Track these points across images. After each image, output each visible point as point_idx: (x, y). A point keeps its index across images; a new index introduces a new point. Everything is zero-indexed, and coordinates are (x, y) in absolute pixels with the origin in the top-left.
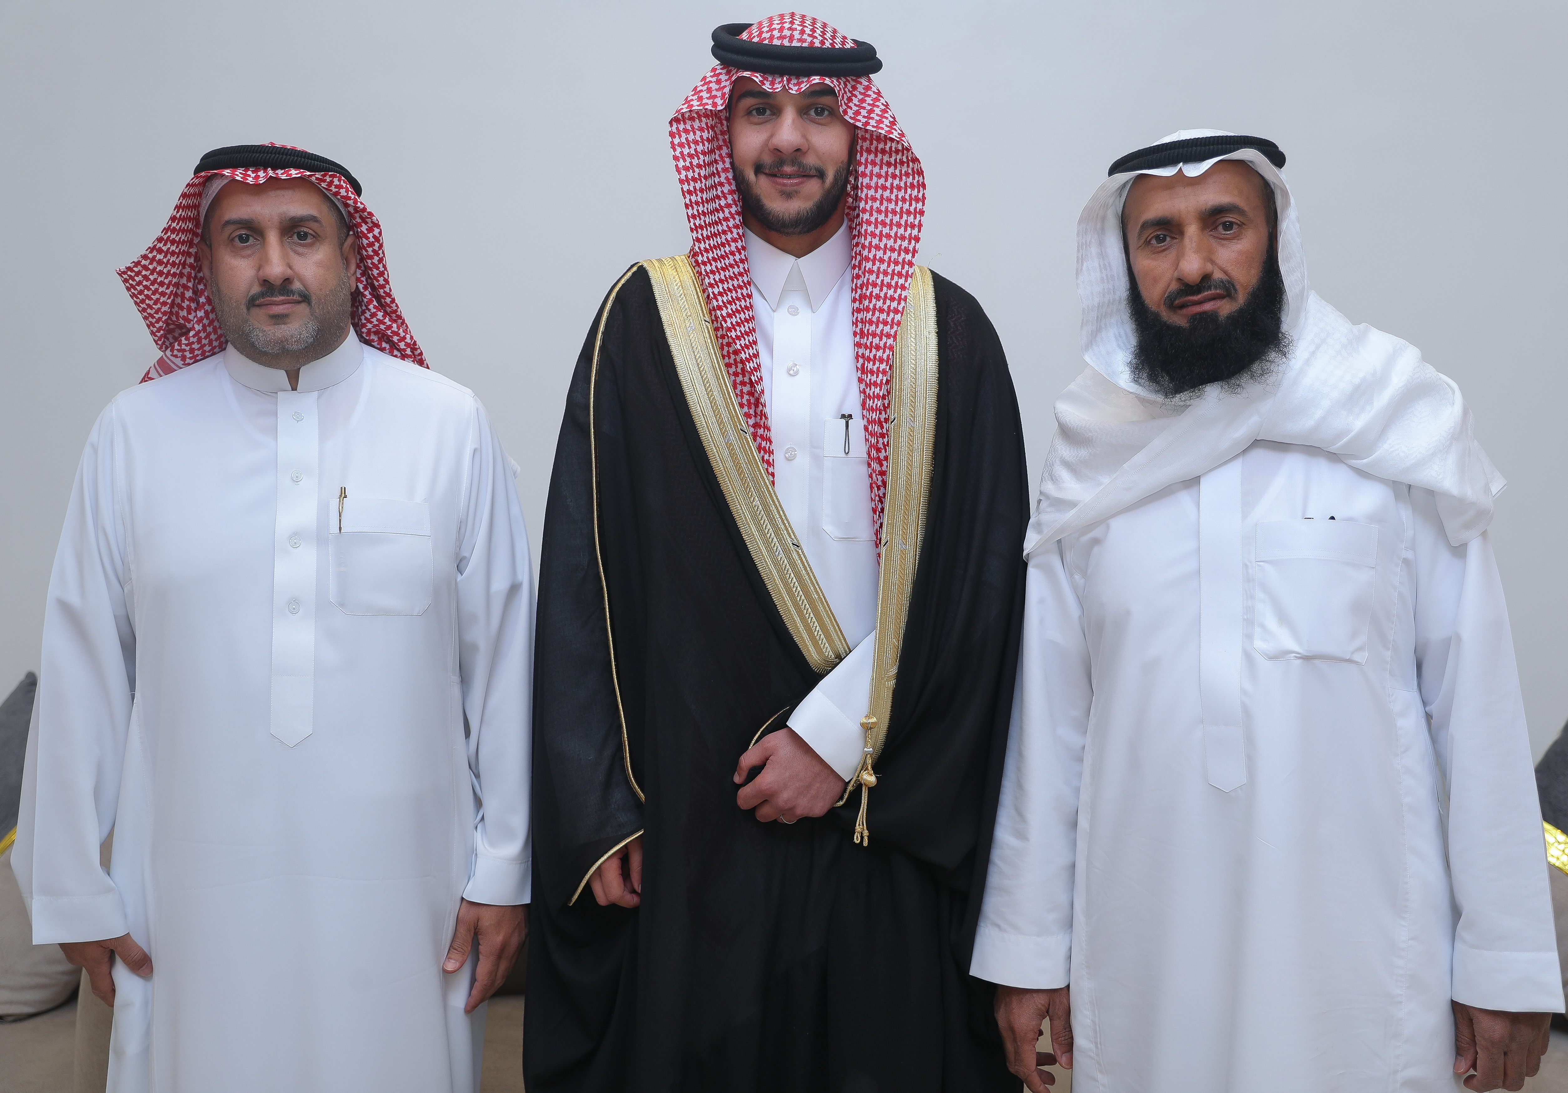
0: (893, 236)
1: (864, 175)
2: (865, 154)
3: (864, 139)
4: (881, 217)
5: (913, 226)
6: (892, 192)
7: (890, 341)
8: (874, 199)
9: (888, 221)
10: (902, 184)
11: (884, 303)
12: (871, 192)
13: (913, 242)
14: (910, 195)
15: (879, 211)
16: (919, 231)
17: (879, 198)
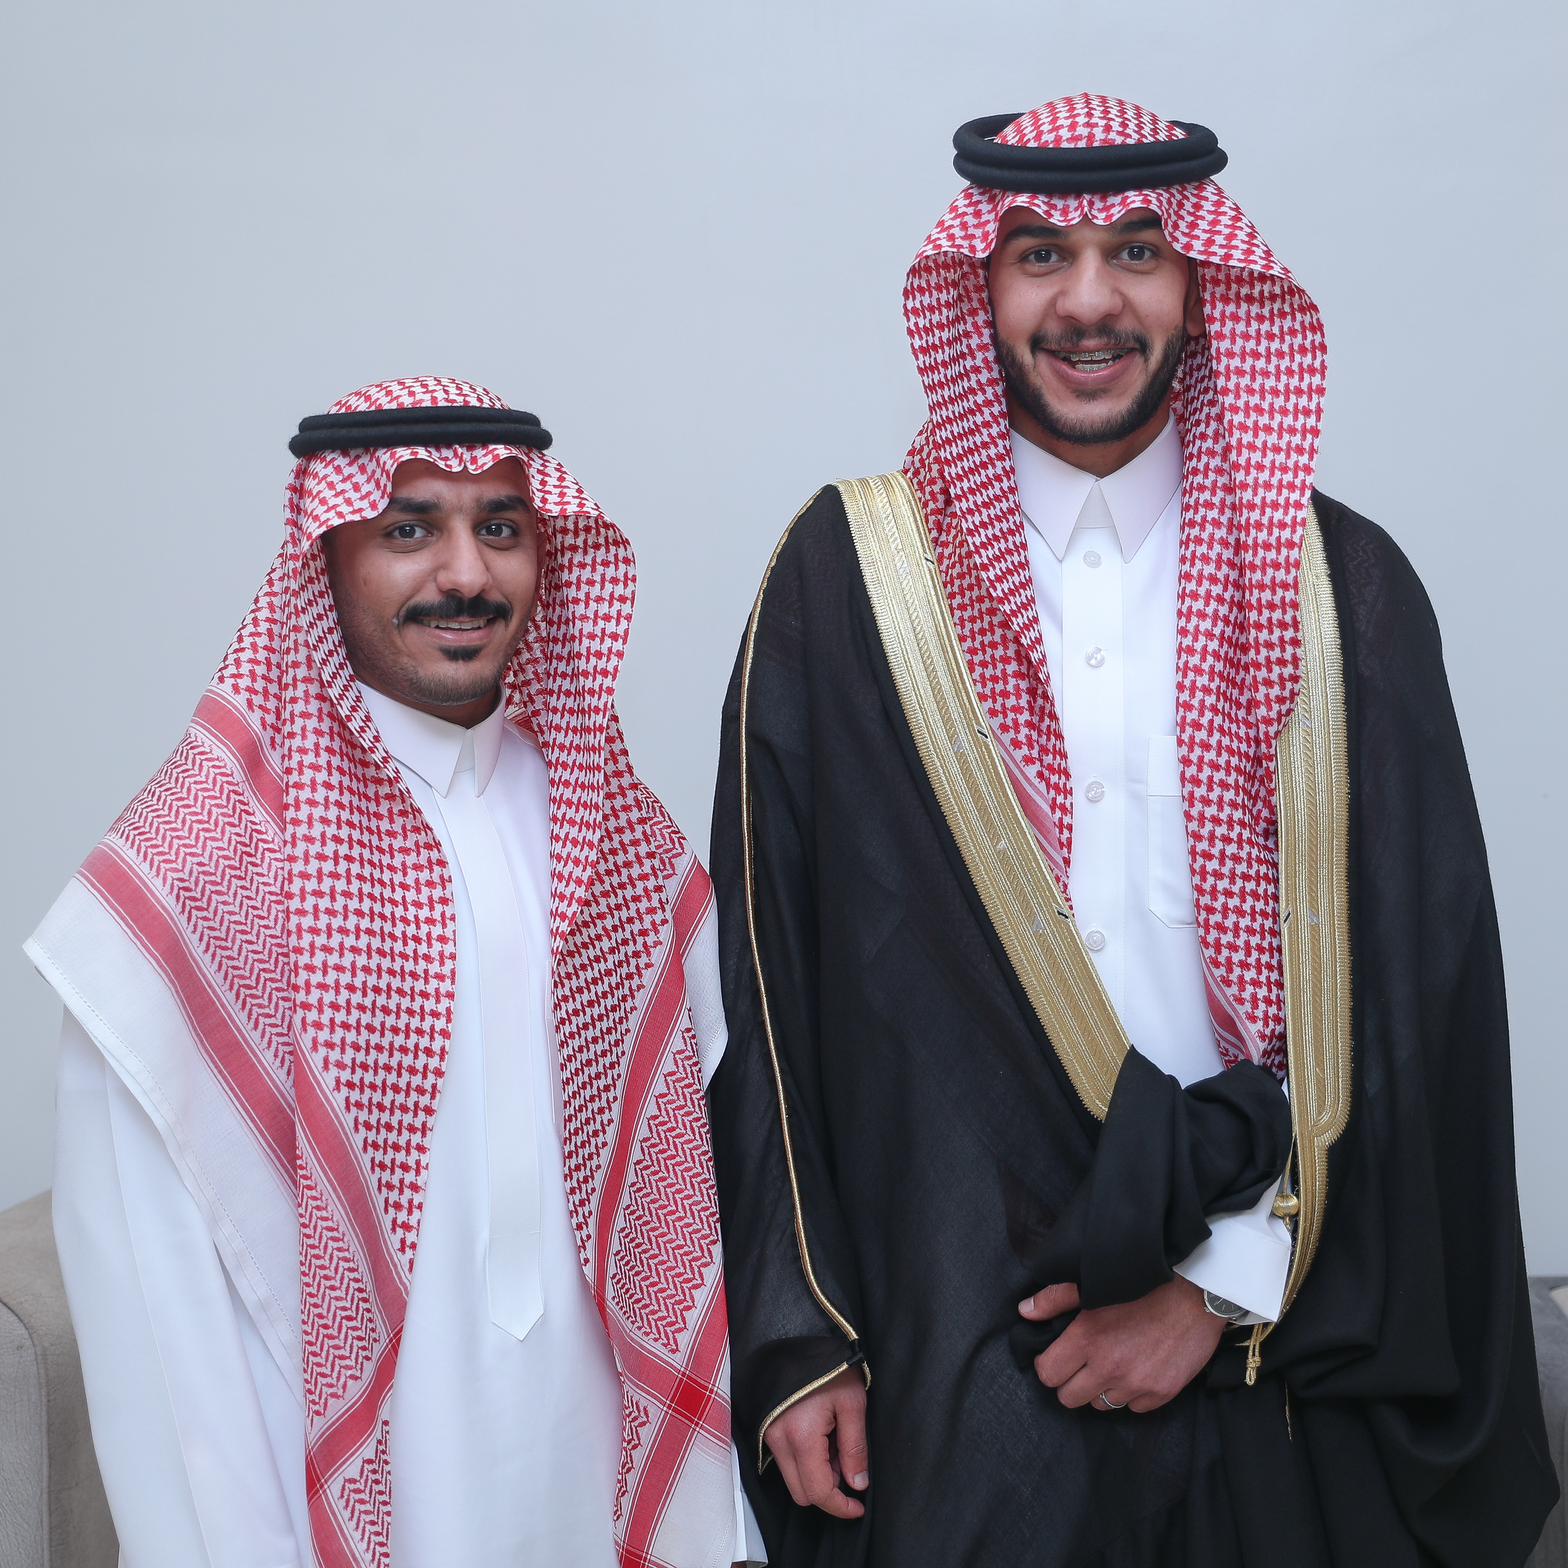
0: (1276, 428)
1: (1220, 336)
2: (1219, 306)
3: (1216, 282)
4: (1255, 400)
5: (1307, 412)
6: (1268, 361)
7: (1290, 595)
8: (1240, 372)
9: (1266, 406)
10: (1286, 348)
11: (1270, 534)
12: (1236, 362)
13: (1309, 437)
14: (1301, 365)
15: (1250, 391)
16: (1318, 419)
17: (1248, 370)
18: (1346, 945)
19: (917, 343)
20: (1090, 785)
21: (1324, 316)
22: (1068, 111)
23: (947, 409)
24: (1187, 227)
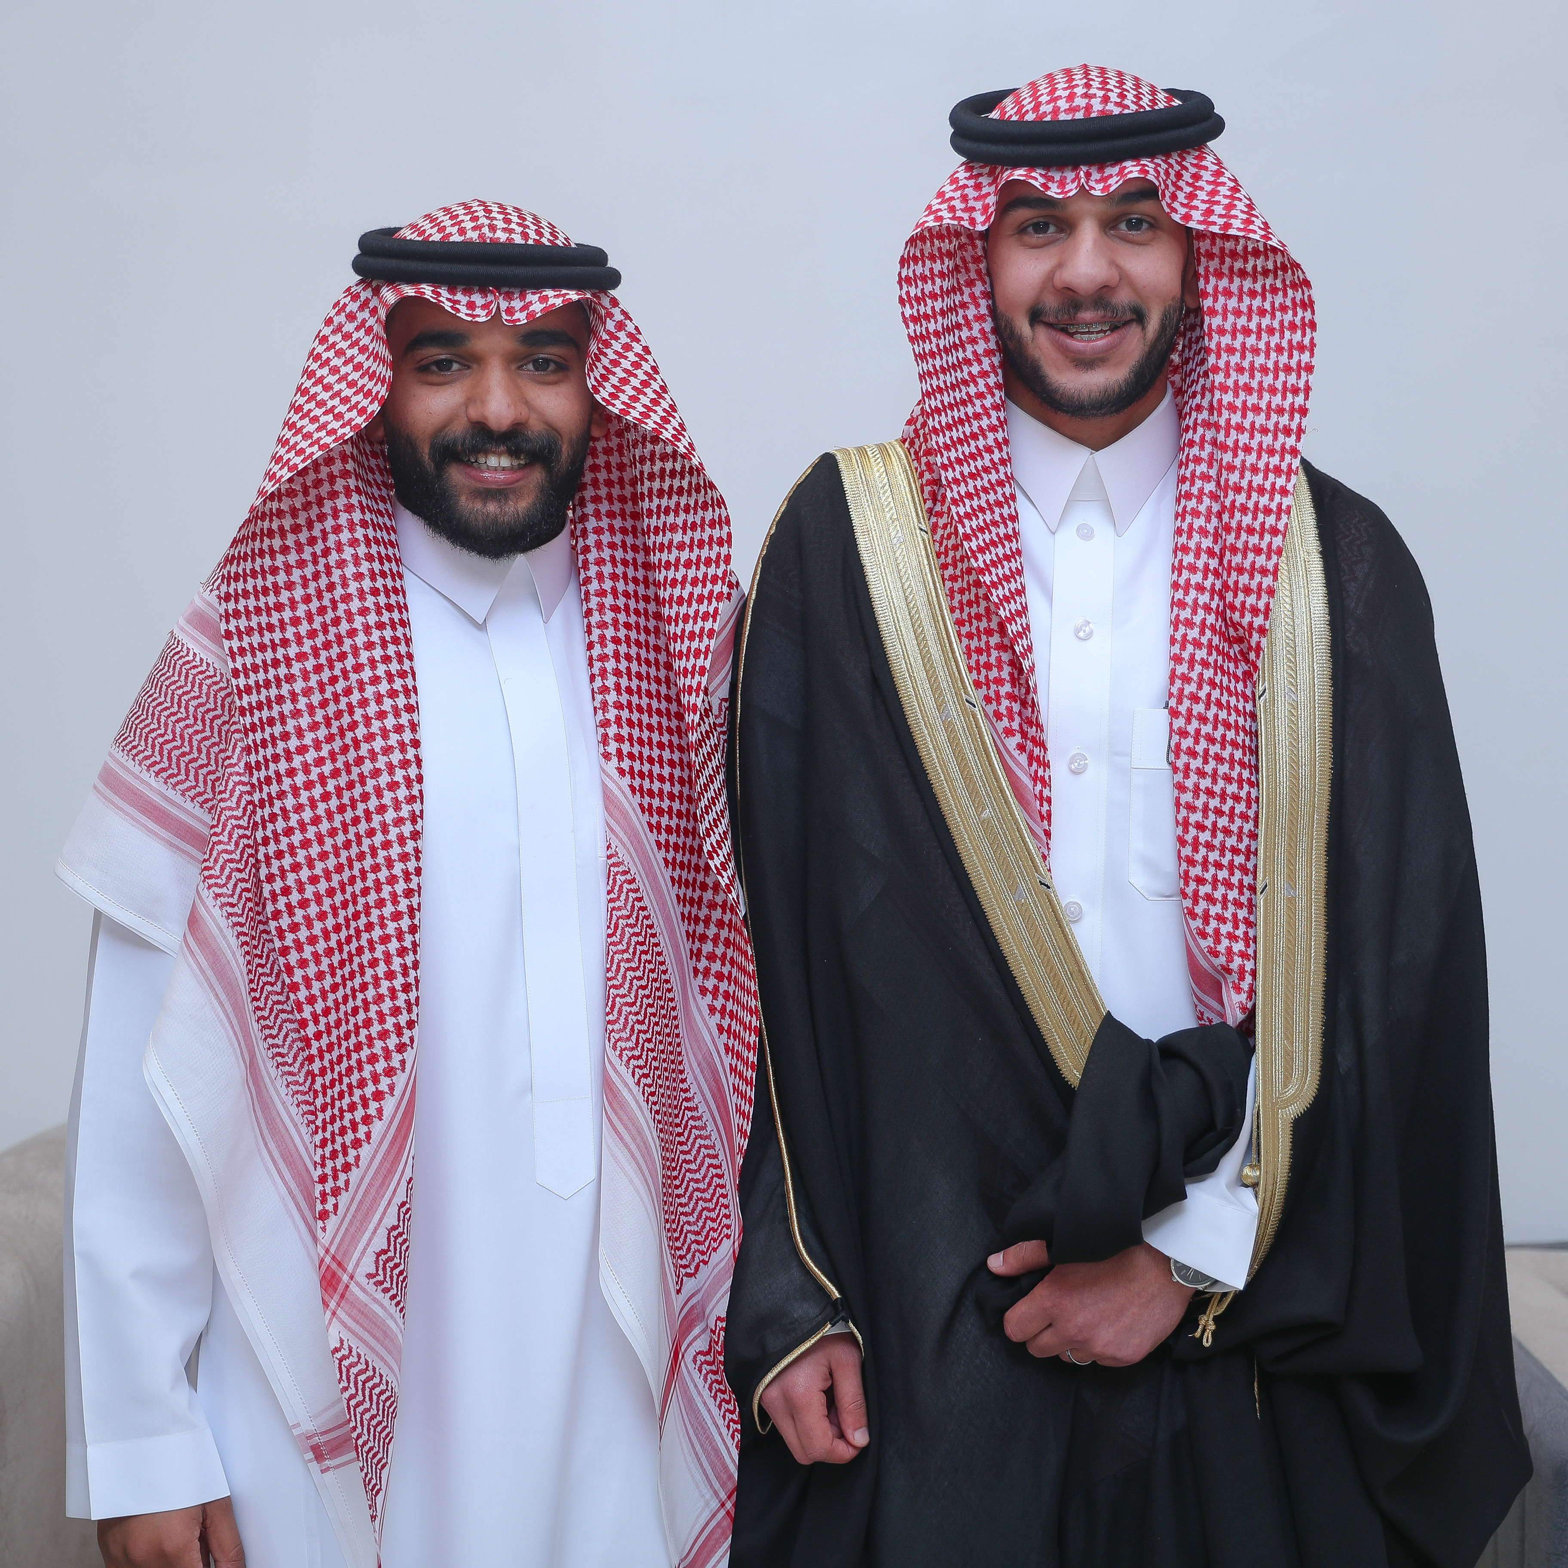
0: (1264, 408)
1: (1213, 312)
3: (1210, 256)
4: (1244, 379)
6: (1259, 338)
8: (1231, 350)
10: (1276, 324)
12: (1226, 340)
13: (1297, 416)
14: (1290, 342)
15: (1240, 370)
16: (1307, 398)
17: (1239, 347)
18: (1322, 920)
19: (908, 312)
20: (1073, 757)
21: (1316, 293)
22: (1067, 82)
23: (938, 379)
24: (1186, 198)
